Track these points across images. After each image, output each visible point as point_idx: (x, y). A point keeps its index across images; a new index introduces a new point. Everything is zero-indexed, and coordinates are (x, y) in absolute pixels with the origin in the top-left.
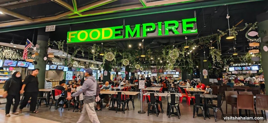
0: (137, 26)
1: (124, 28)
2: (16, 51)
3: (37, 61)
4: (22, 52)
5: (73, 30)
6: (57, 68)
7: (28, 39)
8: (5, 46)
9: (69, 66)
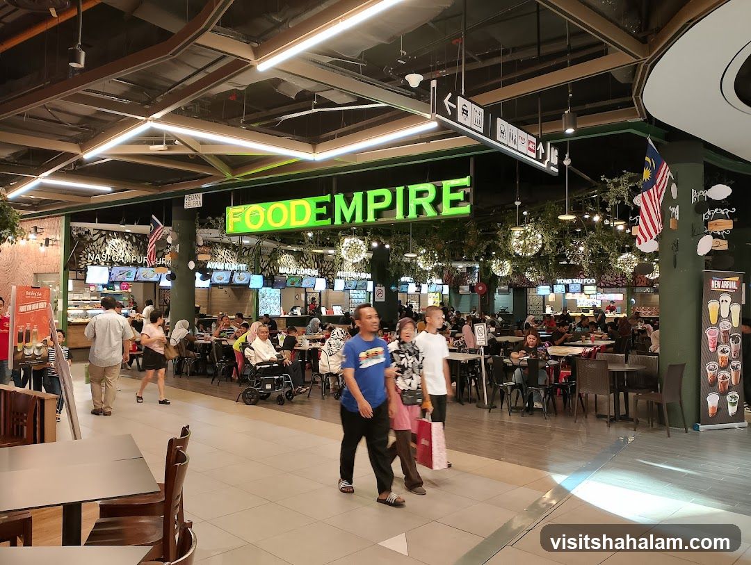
0: (358, 197)
1: (333, 199)
2: (130, 239)
3: (175, 272)
4: (143, 241)
5: (236, 204)
6: (231, 278)
7: (153, 216)
8: (108, 232)
9: (268, 270)
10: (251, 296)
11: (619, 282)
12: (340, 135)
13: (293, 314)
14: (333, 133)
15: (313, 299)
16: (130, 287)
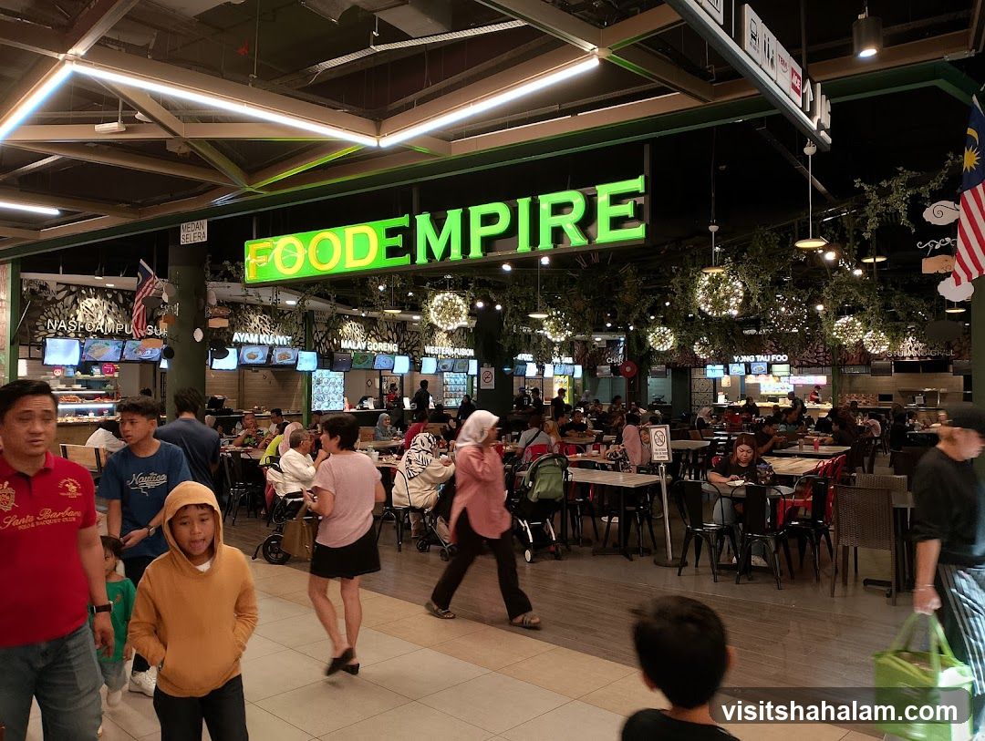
0: (454, 216)
1: (413, 222)
2: (115, 299)
3: (172, 346)
5: (264, 233)
6: (269, 357)
7: (141, 261)
8: (80, 287)
9: (324, 344)
10: (300, 383)
11: (822, 359)
12: (421, 101)
13: (362, 408)
14: (411, 98)
15: (393, 385)
16: (116, 370)
